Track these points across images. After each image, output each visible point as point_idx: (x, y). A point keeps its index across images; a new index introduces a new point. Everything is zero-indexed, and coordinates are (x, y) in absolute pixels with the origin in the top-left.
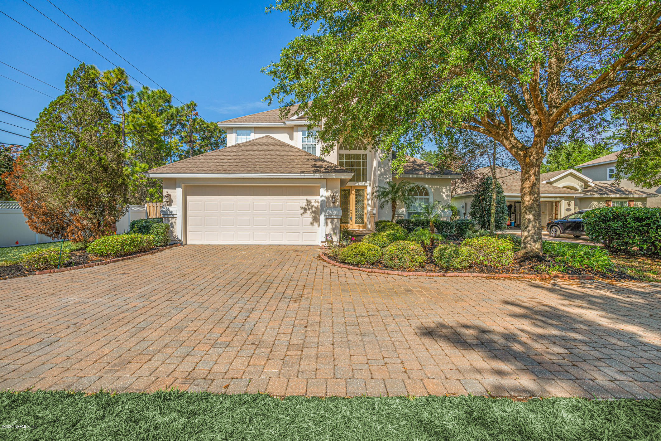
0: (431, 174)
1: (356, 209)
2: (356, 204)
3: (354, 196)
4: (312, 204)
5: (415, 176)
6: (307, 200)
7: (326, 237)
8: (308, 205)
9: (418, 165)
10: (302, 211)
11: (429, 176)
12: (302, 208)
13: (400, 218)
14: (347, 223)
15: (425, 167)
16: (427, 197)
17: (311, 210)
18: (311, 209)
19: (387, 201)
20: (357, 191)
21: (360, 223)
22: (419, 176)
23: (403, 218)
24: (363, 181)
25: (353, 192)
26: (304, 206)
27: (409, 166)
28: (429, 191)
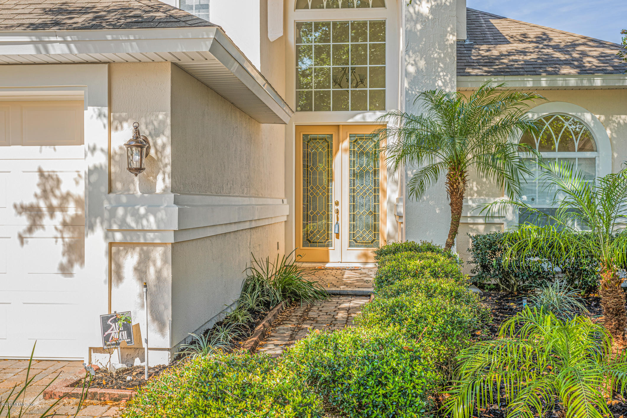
0: (604, 71)
1: (353, 199)
2: (352, 183)
3: (346, 157)
4: (64, 189)
5: (544, 82)
6: (41, 173)
7: (106, 327)
8: (45, 195)
9: (556, 48)
10: (24, 221)
11: (598, 82)
12: (22, 209)
13: (494, 230)
14: (326, 243)
15: (584, 54)
16: (588, 154)
17: (59, 215)
18: (63, 209)
19: (435, 169)
20: (355, 140)
21: (366, 245)
22: (560, 82)
23: (505, 229)
24: (374, 109)
25: (346, 144)
26: (29, 200)
27: (523, 52)
28: (598, 136)
